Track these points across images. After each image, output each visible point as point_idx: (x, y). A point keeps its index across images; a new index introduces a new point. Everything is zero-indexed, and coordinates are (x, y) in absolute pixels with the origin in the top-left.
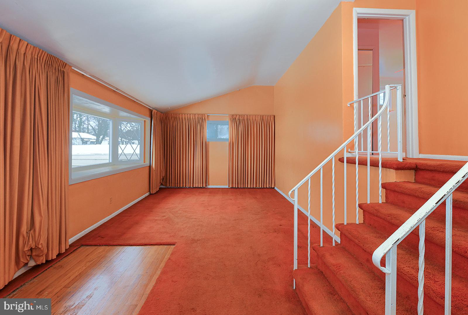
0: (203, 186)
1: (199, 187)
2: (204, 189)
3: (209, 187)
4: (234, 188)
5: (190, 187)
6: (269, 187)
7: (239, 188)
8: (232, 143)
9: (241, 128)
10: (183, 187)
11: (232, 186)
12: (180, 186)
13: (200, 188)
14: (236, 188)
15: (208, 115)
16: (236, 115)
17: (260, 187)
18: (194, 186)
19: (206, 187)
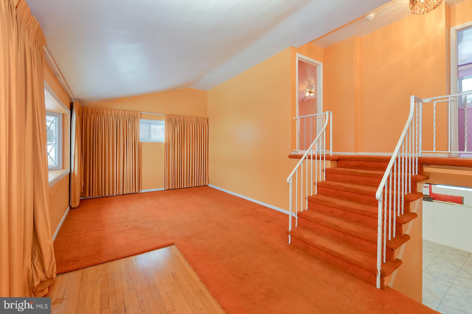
0: (135, 191)
1: (131, 192)
2: (137, 194)
3: (143, 191)
4: (171, 189)
5: (119, 193)
6: (203, 184)
7: (175, 189)
8: (169, 144)
9: (177, 129)
10: (109, 195)
11: (168, 188)
12: (105, 195)
13: (133, 193)
14: (173, 189)
15: (141, 113)
16: (173, 116)
17: (196, 186)
18: (124, 193)
19: (139, 192)
